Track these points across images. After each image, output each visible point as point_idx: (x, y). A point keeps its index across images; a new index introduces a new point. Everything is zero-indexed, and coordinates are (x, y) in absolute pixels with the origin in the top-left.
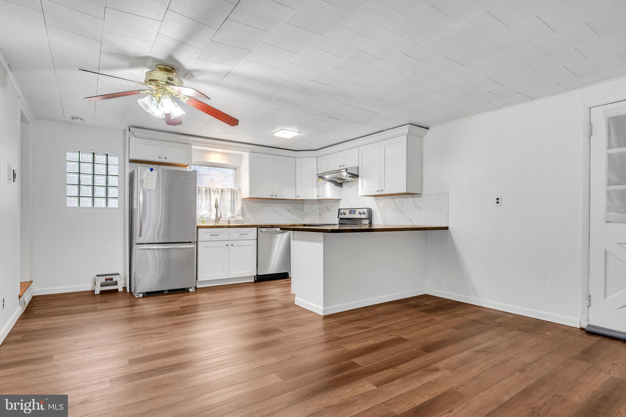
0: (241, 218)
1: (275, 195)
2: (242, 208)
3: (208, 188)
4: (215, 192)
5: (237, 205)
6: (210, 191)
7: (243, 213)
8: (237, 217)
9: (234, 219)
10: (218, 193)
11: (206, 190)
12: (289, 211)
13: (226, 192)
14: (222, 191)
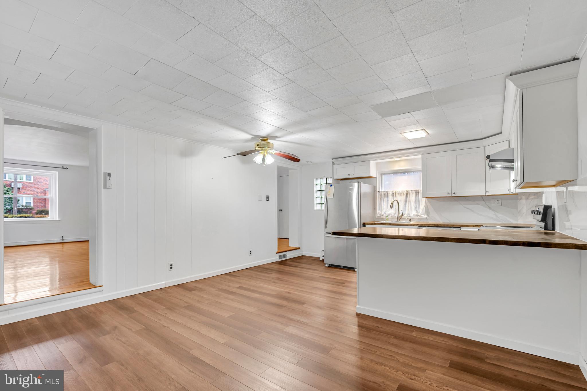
0: (425, 217)
1: (453, 192)
2: (427, 207)
3: (394, 192)
4: (401, 194)
5: (422, 204)
6: (396, 193)
7: (427, 212)
8: (422, 216)
9: (418, 217)
10: (404, 195)
11: (393, 193)
12: (490, 208)
13: (411, 194)
14: (407, 193)
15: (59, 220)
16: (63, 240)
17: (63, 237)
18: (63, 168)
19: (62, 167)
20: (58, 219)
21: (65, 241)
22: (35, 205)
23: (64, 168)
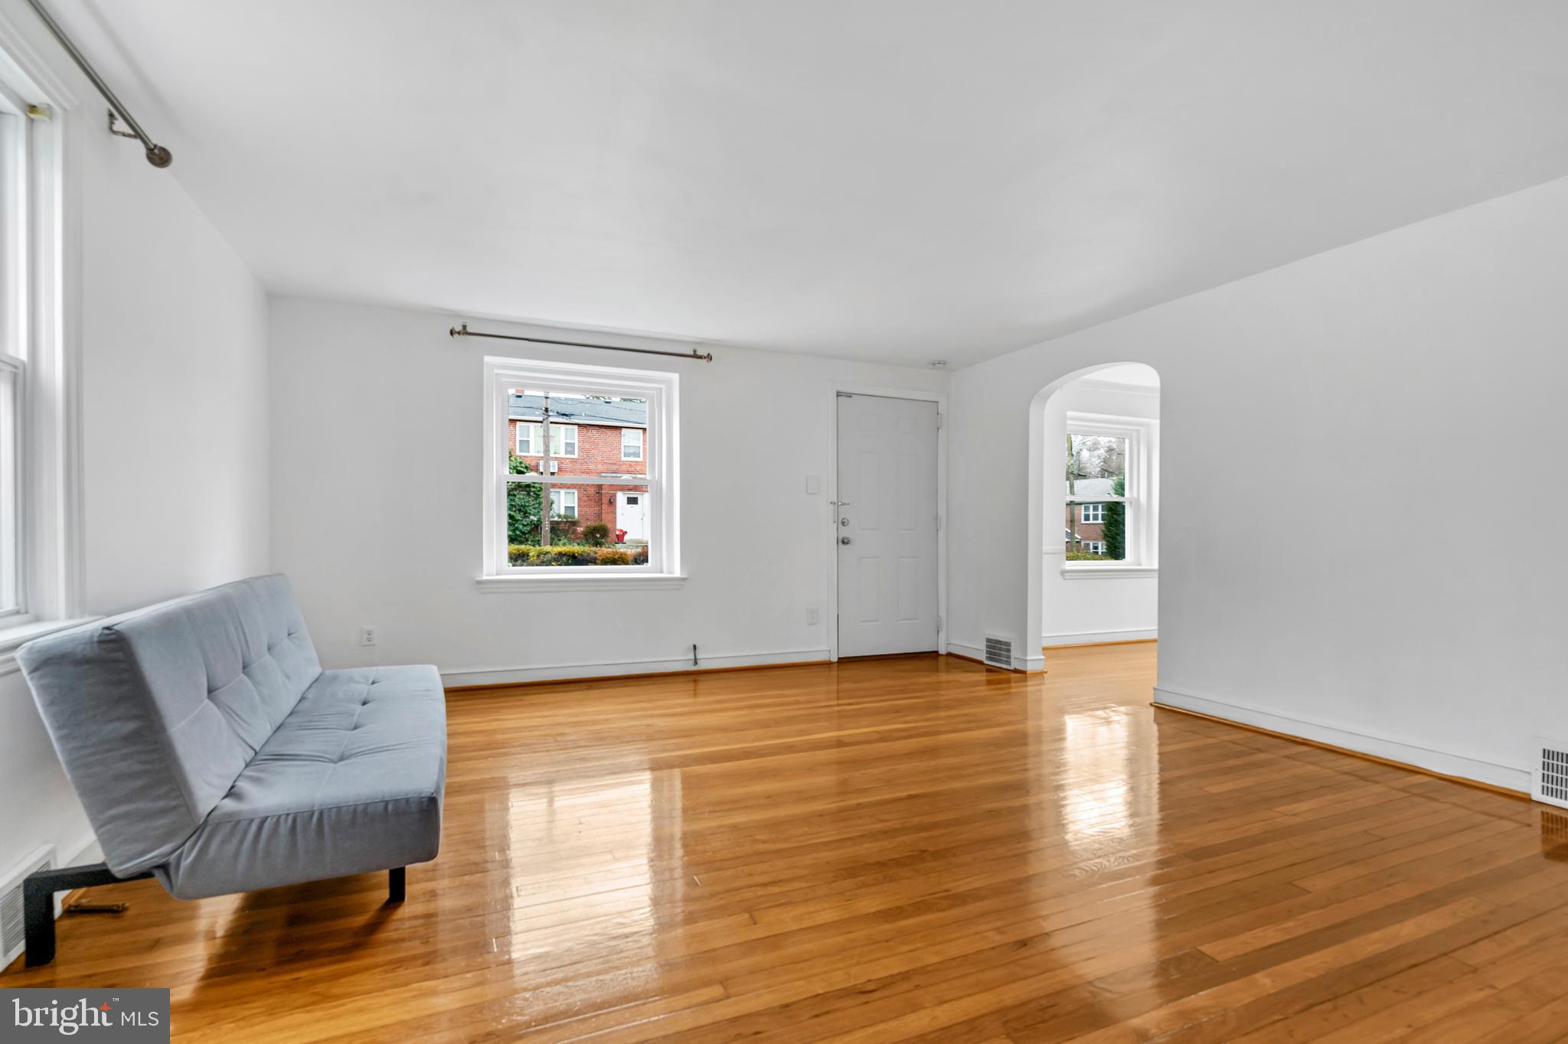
15: (684, 576)
16: (696, 663)
17: (695, 647)
18: (695, 356)
19: (692, 353)
20: (677, 573)
21: (703, 666)
22: (583, 513)
23: (700, 357)
